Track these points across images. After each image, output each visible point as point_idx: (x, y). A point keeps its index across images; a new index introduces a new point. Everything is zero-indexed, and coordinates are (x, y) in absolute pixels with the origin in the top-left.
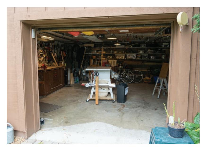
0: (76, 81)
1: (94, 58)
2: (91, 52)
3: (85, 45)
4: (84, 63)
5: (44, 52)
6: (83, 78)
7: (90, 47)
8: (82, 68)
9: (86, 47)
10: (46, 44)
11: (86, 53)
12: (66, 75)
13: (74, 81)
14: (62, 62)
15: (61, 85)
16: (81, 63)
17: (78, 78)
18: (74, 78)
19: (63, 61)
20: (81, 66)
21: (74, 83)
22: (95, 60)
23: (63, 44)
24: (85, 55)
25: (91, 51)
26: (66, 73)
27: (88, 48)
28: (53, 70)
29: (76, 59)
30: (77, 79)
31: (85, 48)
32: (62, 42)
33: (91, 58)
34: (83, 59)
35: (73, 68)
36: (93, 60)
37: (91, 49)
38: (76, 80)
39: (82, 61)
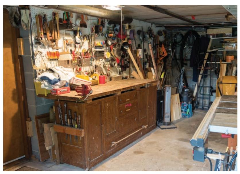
0: (186, 112)
1: (230, 61)
2: (224, 47)
3: (210, 32)
4: (206, 71)
5: (107, 45)
6: (201, 102)
7: (222, 35)
8: (201, 81)
9: (214, 36)
10: (115, 26)
11: (211, 48)
12: (161, 102)
13: (182, 111)
14: (152, 69)
15: (145, 127)
16: (200, 71)
17: (190, 105)
18: (182, 106)
19: (155, 68)
20: (200, 77)
21: (181, 117)
22: (231, 64)
23: (162, 29)
24: (210, 53)
25: (224, 45)
26: (161, 96)
27: (217, 37)
28: (119, 93)
29: (189, 62)
30: (188, 107)
31: (210, 39)
32: (159, 25)
33: (222, 61)
34: (205, 62)
35: (182, 82)
36: (228, 64)
37: (223, 39)
38: (186, 109)
39: (203, 68)
